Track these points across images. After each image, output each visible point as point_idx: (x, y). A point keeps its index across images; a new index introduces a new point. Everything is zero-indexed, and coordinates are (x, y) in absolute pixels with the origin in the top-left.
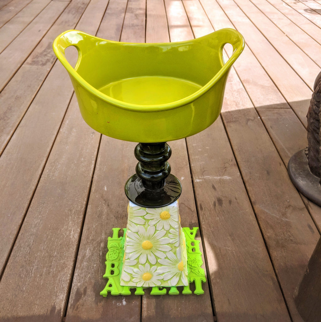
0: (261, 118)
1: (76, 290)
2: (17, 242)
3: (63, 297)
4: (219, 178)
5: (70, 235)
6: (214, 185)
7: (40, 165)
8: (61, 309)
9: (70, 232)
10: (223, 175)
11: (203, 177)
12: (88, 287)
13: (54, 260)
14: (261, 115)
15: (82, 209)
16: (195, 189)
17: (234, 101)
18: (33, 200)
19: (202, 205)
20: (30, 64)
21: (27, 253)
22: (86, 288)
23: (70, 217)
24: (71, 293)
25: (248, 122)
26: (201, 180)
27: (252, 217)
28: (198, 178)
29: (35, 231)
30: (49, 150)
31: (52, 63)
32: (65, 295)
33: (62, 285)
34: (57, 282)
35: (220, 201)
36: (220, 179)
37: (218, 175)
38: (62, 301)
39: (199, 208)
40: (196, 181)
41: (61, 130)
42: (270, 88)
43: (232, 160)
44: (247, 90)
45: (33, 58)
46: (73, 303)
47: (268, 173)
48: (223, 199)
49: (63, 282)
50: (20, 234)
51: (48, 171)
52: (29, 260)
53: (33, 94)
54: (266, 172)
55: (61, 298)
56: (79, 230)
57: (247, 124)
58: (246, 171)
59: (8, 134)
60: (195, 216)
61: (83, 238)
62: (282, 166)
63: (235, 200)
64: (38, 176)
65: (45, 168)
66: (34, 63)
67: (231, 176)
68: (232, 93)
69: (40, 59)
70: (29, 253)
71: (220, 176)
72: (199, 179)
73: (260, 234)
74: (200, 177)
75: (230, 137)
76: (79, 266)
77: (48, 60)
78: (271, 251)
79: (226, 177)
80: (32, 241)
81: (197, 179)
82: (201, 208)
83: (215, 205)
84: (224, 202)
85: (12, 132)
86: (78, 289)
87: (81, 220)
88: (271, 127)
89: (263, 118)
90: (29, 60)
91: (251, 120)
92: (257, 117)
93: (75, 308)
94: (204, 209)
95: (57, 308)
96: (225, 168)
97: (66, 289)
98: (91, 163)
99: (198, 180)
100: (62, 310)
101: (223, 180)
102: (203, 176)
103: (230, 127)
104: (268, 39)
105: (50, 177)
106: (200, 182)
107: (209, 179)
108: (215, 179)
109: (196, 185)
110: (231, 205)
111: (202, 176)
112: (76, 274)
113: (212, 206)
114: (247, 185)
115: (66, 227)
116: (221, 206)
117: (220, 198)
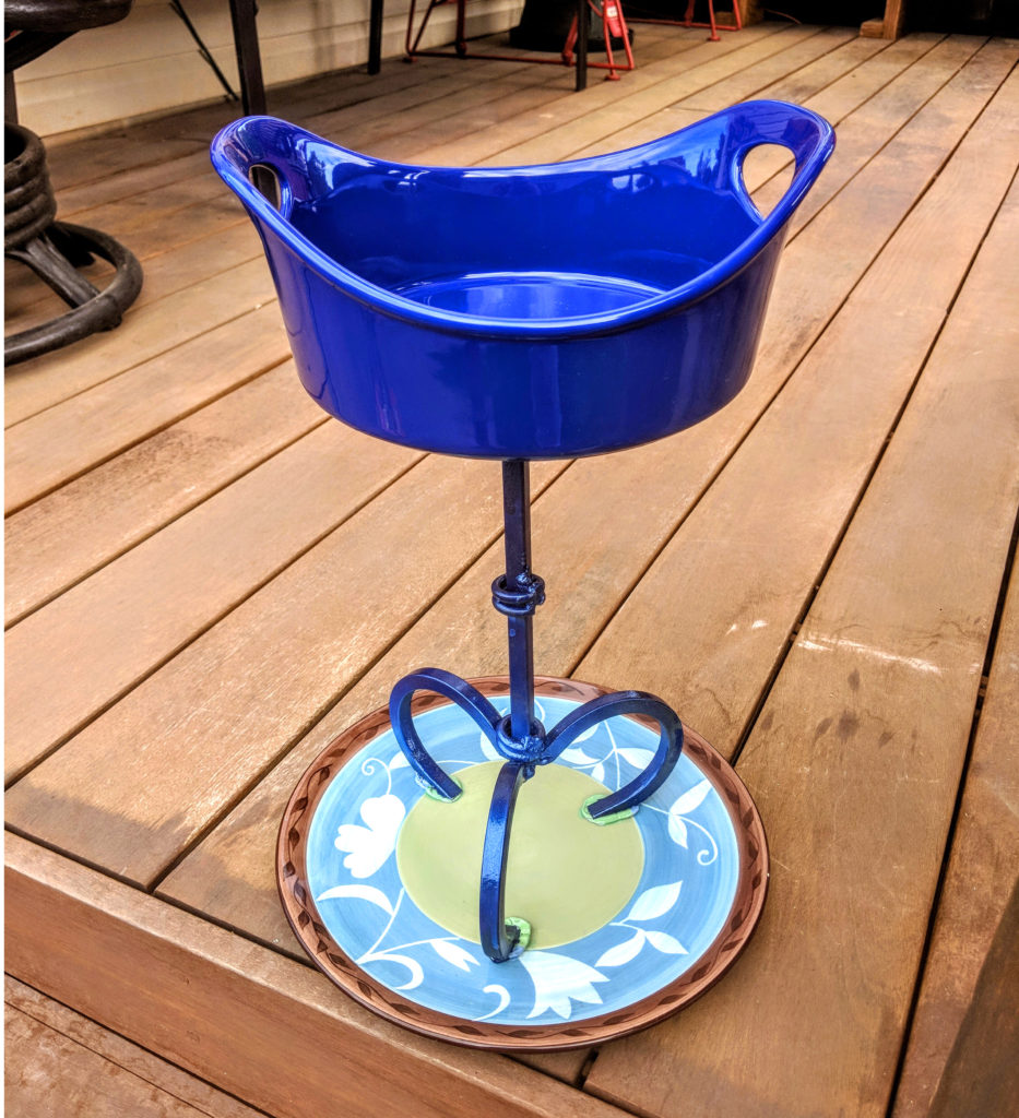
3: (217, 802)
4: (894, 658)
5: (334, 665)
6: (861, 671)
7: (375, 483)
8: (193, 828)
9: (341, 660)
10: (916, 655)
11: (834, 641)
13: (257, 711)
15: (408, 615)
19: (775, 715)
23: (364, 625)
24: (244, 800)
26: (821, 648)
27: (941, 809)
28: (814, 638)
29: (258, 629)
32: (227, 799)
33: (236, 774)
34: (229, 761)
35: (848, 724)
36: (893, 665)
37: (892, 650)
38: (211, 810)
39: (760, 723)
40: (801, 645)
43: (977, 621)
46: (232, 826)
48: (865, 722)
49: (241, 768)
55: (212, 804)
56: (365, 661)
60: (731, 736)
61: (362, 683)
63: (908, 738)
65: (383, 494)
67: (941, 664)
70: (210, 675)
71: (901, 653)
72: (817, 642)
74: (824, 639)
76: (307, 745)
79: (922, 665)
81: (811, 641)
82: (768, 724)
83: (822, 729)
84: (860, 731)
86: (266, 799)
87: (388, 638)
93: (228, 841)
94: (773, 729)
95: (188, 822)
96: (938, 635)
97: (239, 787)
99: (810, 645)
100: (196, 831)
101: (904, 668)
102: (839, 638)
105: (379, 519)
106: (812, 653)
107: (854, 653)
108: (874, 657)
109: (793, 656)
110: (884, 748)
111: (835, 636)
112: (285, 762)
113: (809, 728)
115: (339, 644)
116: (845, 739)
117: (855, 715)
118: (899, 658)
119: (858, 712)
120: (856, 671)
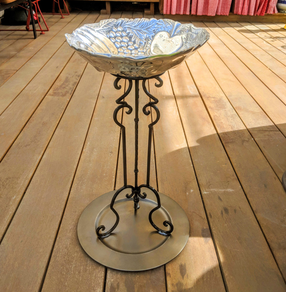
0: (254, 139)
1: (110, 285)
2: (56, 244)
4: (223, 190)
6: (220, 196)
7: (69, 179)
10: (227, 188)
12: (120, 283)
14: (254, 137)
16: (204, 200)
17: (230, 125)
18: (66, 209)
19: (211, 213)
20: (52, 95)
21: (65, 253)
22: (118, 283)
24: (106, 287)
25: (243, 143)
26: (208, 192)
27: (256, 224)
30: (75, 167)
31: (70, 94)
32: (102, 289)
33: (98, 281)
34: (93, 278)
35: (226, 210)
36: (224, 192)
37: (222, 188)
39: (209, 216)
40: (203, 193)
41: (84, 150)
42: (259, 114)
43: (233, 176)
44: (240, 116)
45: (54, 91)
47: (265, 186)
48: (229, 208)
49: (98, 278)
50: (58, 238)
51: (76, 185)
52: (68, 260)
53: (57, 121)
54: (263, 185)
57: (243, 144)
58: (246, 184)
59: (40, 154)
60: (206, 223)
62: (276, 180)
63: (239, 209)
64: (69, 189)
65: (74, 182)
66: (55, 94)
67: (233, 189)
68: (227, 119)
69: (60, 91)
71: (224, 188)
72: (206, 191)
73: (264, 238)
74: (207, 190)
75: (230, 156)
77: (67, 92)
78: (274, 252)
79: (230, 190)
80: (69, 244)
81: (205, 191)
82: (211, 216)
83: (222, 213)
84: (229, 211)
85: (42, 152)
86: (112, 284)
88: (264, 147)
89: (256, 139)
90: (51, 91)
91: (246, 141)
92: (251, 138)
94: (213, 217)
96: (228, 182)
97: (102, 284)
98: (112, 177)
99: (205, 193)
101: (227, 192)
102: (210, 189)
103: (229, 147)
104: (253, 72)
105: (79, 190)
106: (207, 194)
107: (215, 192)
108: (220, 191)
109: (204, 197)
110: (236, 214)
112: (109, 272)
113: (219, 214)
114: (248, 196)
116: (228, 214)
120: (218, 196)
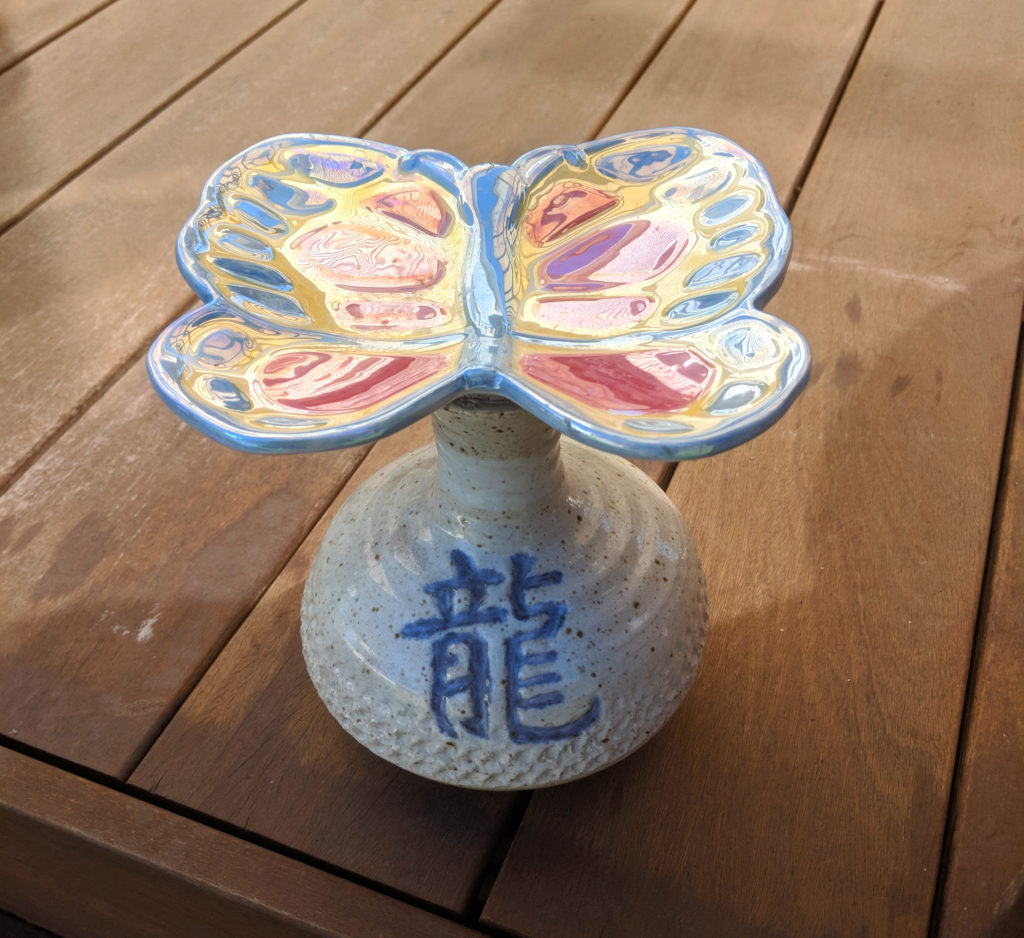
6: (864, 297)
11: (824, 258)
22: (40, 526)
26: (807, 268)
35: (849, 368)
36: (907, 284)
48: (871, 363)
63: (932, 381)
71: (915, 269)
79: (945, 283)
84: (866, 376)
86: (6, 521)
101: (921, 289)
102: (831, 254)
106: (795, 273)
110: (898, 400)
112: (38, 466)
116: (844, 390)
117: (857, 356)
118: (913, 276)
119: (861, 351)
120: (855, 296)
